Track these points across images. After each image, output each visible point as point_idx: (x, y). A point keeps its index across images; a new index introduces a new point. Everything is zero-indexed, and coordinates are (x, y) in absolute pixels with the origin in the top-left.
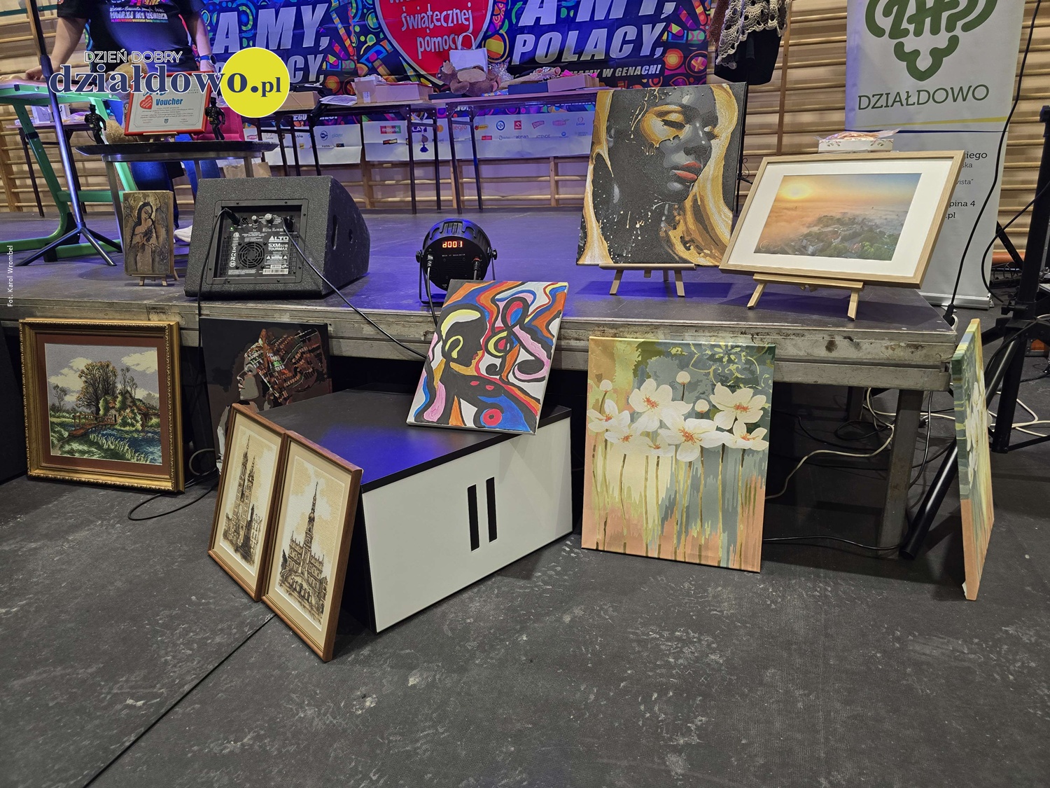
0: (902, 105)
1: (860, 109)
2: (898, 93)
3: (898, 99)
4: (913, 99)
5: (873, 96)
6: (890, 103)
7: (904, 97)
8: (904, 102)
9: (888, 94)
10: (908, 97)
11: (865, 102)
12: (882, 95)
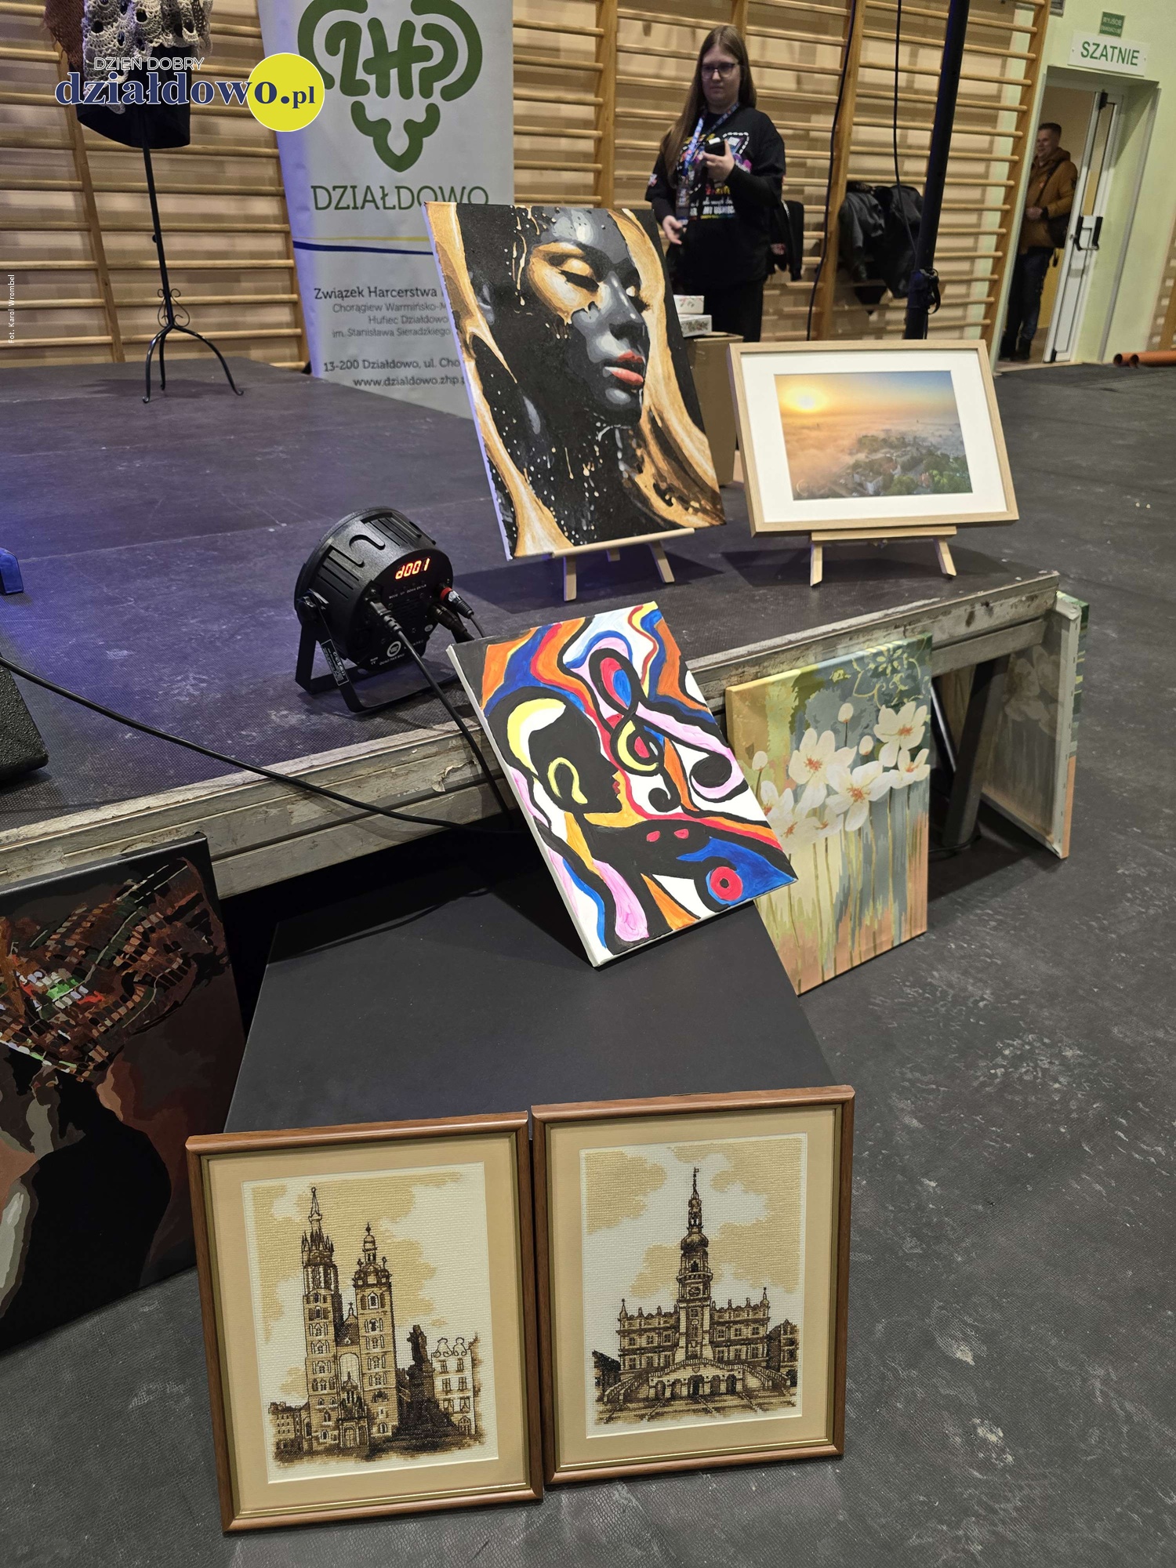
0: (378, 208)
1: (317, 208)
2: (368, 188)
3: (369, 198)
4: (392, 200)
5: (334, 188)
6: (359, 203)
7: (378, 195)
8: (380, 203)
9: (354, 187)
10: (384, 196)
11: (323, 199)
12: (345, 188)
